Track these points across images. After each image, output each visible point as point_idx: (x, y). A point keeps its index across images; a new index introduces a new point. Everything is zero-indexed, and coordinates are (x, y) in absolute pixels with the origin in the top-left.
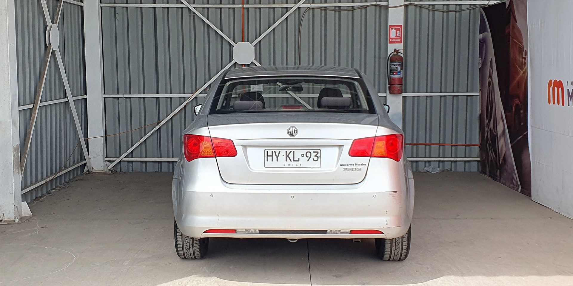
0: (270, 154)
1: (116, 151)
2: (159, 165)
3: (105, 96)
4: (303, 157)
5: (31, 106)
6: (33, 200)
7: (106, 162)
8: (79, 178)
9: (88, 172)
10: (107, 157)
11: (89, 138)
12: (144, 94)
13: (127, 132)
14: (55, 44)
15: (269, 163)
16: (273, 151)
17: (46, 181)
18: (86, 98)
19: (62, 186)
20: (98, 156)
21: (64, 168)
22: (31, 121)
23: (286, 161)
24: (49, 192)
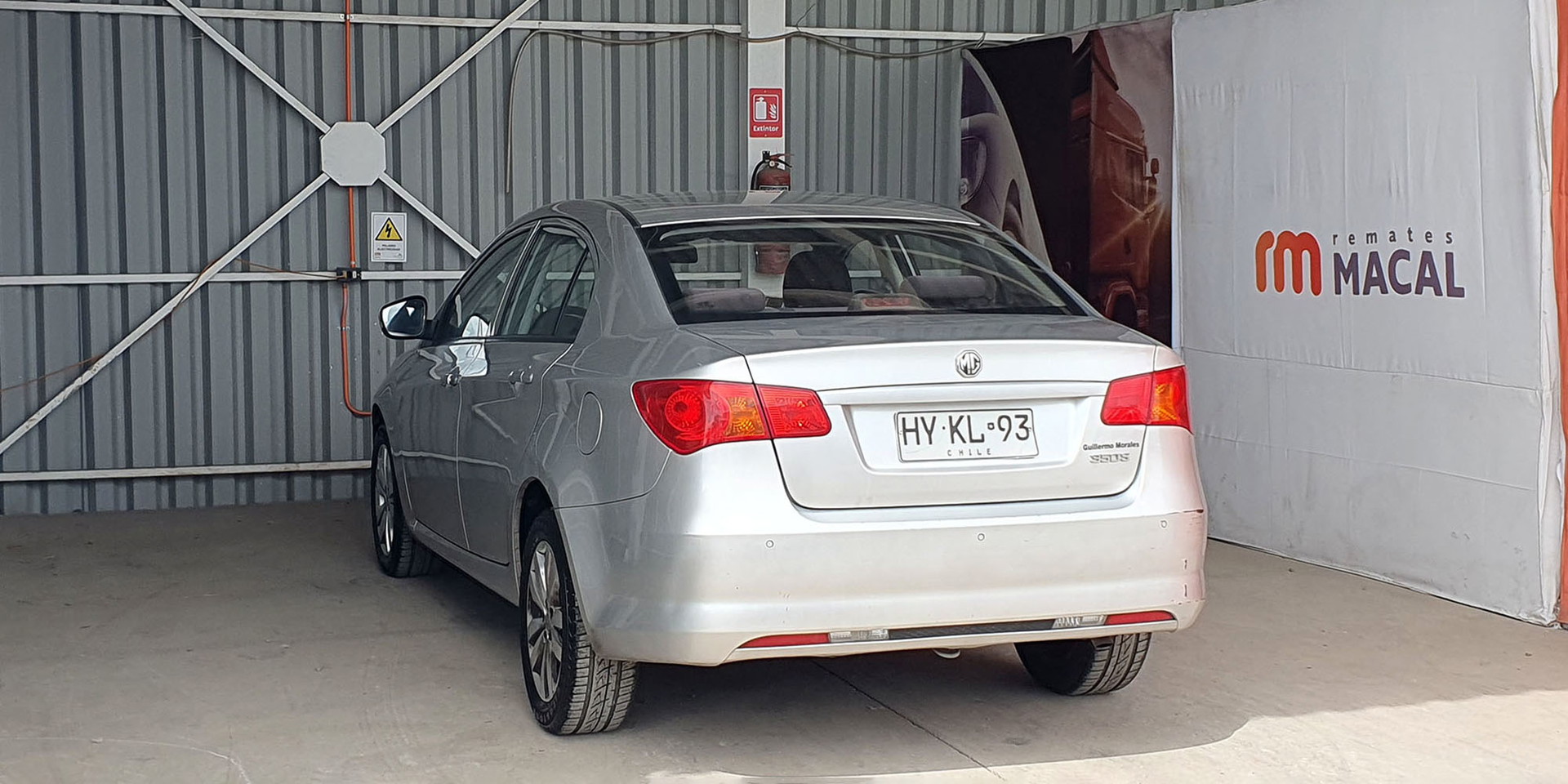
0: (910, 425)
4: (991, 429)
15: (911, 449)
16: (919, 416)
23: (953, 442)
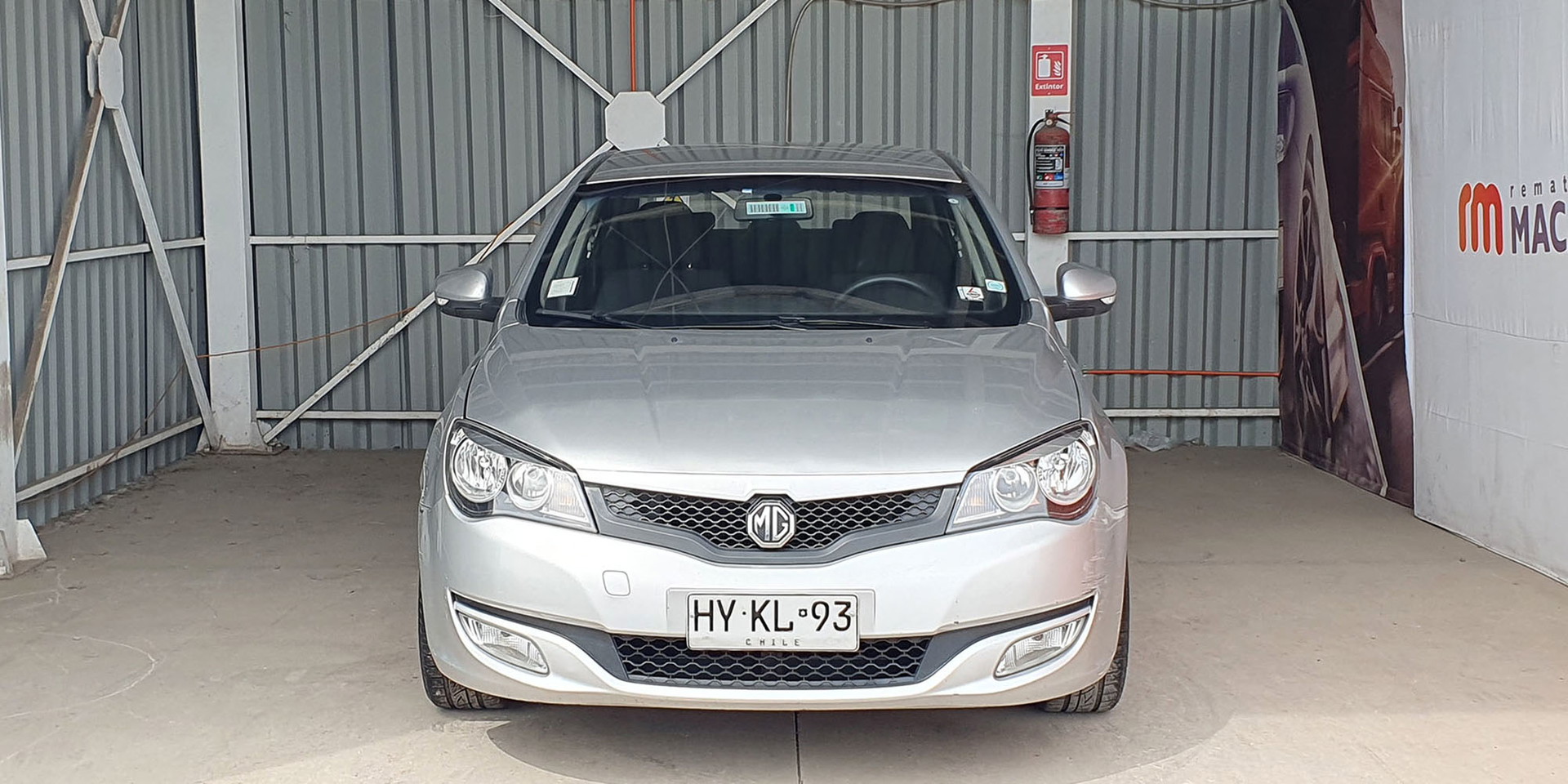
1: (285, 393)
2: (405, 429)
3: (255, 240)
5: (46, 261)
6: (54, 519)
7: (257, 422)
8: (181, 464)
9: (208, 449)
10: (260, 408)
11: (210, 353)
12: (362, 233)
13: (316, 338)
14: (112, 93)
17: (89, 467)
18: (203, 247)
19: (134, 485)
20: (236, 405)
21: (142, 435)
22: (45, 302)
24: (98, 500)
